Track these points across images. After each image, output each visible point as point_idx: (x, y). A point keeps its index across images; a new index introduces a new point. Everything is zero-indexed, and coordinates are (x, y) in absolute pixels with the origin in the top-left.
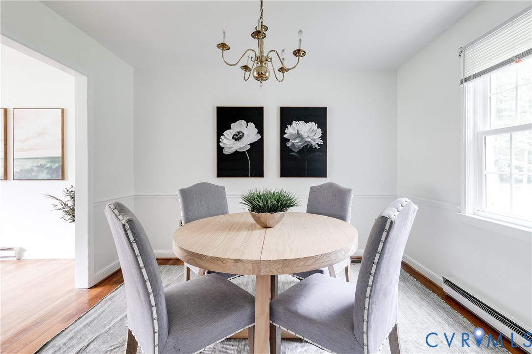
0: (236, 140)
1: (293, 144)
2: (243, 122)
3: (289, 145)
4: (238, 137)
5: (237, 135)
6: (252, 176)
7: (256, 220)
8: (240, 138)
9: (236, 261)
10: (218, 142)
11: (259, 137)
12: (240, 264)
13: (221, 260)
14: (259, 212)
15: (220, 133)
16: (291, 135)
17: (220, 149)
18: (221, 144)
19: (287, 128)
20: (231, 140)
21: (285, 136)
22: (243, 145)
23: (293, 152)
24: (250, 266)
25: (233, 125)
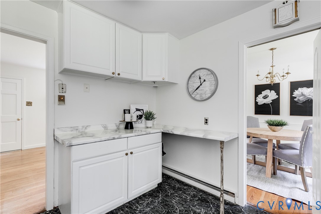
0: (264, 98)
1: (299, 99)
2: (268, 91)
3: (296, 100)
4: (265, 97)
5: (265, 96)
6: (273, 114)
7: (270, 129)
8: (267, 98)
9: (261, 135)
10: (255, 100)
11: (277, 96)
12: (262, 135)
13: (257, 134)
14: (271, 126)
15: (256, 96)
16: (298, 95)
17: (256, 103)
18: (256, 101)
19: (295, 91)
20: (261, 99)
21: (293, 96)
22: (268, 101)
23: (299, 103)
24: (265, 136)
25: (262, 92)
